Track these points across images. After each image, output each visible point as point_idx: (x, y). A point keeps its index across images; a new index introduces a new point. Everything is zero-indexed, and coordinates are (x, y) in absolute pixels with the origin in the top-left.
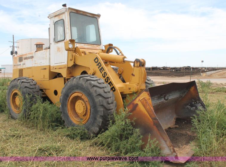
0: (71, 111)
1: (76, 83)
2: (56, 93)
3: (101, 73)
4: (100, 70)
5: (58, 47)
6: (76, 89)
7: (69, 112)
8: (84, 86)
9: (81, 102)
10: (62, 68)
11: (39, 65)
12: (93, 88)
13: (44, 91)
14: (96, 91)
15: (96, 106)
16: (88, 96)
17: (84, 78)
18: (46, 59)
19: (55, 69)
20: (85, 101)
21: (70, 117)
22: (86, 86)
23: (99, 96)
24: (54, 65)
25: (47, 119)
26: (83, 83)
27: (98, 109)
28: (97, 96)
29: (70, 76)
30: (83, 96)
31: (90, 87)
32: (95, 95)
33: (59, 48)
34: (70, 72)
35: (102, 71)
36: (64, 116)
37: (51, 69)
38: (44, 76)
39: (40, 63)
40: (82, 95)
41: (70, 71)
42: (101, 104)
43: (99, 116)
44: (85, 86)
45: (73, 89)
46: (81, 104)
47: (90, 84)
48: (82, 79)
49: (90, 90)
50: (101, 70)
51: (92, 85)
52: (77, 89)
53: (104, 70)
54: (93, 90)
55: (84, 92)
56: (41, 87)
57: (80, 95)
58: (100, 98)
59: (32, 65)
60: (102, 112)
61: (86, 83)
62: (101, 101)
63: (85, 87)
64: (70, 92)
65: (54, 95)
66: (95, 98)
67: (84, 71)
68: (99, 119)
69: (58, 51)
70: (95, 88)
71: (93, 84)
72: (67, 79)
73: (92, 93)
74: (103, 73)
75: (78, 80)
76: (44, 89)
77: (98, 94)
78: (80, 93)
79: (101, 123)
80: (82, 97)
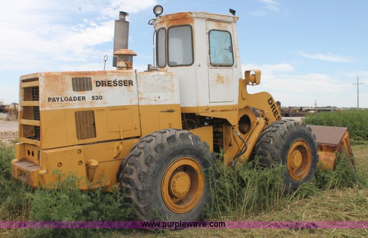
1: (298, 130)
3: (275, 117)
4: (274, 114)
5: (218, 74)
6: (297, 138)
10: (227, 111)
11: (154, 103)
18: (172, 91)
19: (213, 111)
24: (209, 105)
33: (221, 77)
35: (277, 115)
38: (170, 125)
39: (157, 99)
44: (306, 131)
52: (299, 136)
55: (305, 139)
59: (131, 101)
67: (245, 115)
69: (218, 81)
78: (302, 141)
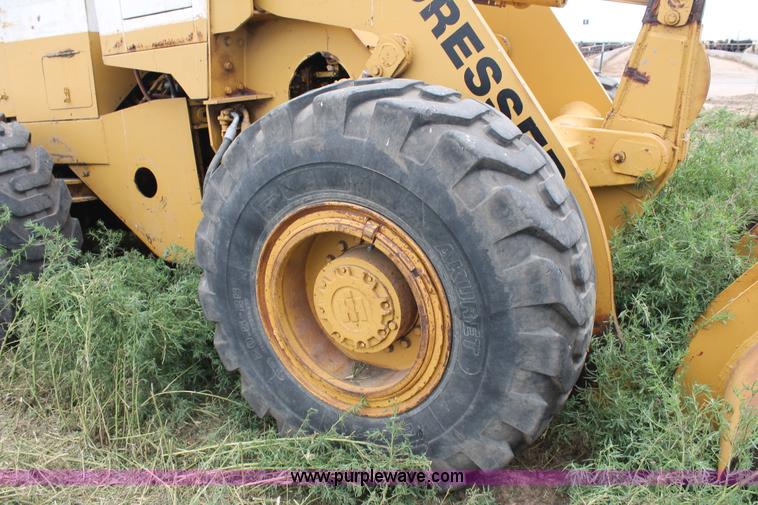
0: (284, 323)
1: (321, 145)
2: (146, 182)
3: (458, 63)
4: (447, 46)
6: (319, 187)
7: (270, 329)
8: (393, 165)
9: (359, 273)
10: (172, 44)
11: (32, 35)
12: (472, 180)
13: (80, 175)
14: (501, 205)
15: (503, 313)
16: (434, 238)
17: (392, 106)
19: (133, 48)
20: (406, 273)
21: (282, 359)
22: (410, 164)
23: (528, 242)
25: (129, 375)
26: (388, 146)
27: (522, 333)
28: (513, 242)
29: (228, 90)
30: (388, 232)
31: (444, 173)
32: (491, 230)
34: (227, 65)
35: (467, 53)
36: (237, 347)
37: (104, 51)
38: (67, 92)
39: (36, 24)
40: (378, 230)
41: (225, 58)
42: (551, 299)
43: (521, 375)
44: (404, 168)
45: (299, 188)
46: (368, 287)
47: (452, 152)
48: (368, 109)
49: (454, 195)
50: (457, 48)
51: (472, 162)
52: (335, 182)
53: (479, 47)
54: (474, 199)
55: (393, 207)
56: (62, 157)
57: (353, 225)
58: (535, 257)
60: (555, 355)
61: (413, 139)
62: (545, 281)
63: (403, 174)
64: (277, 206)
65: (139, 195)
66: (495, 257)
67: (318, 55)
68: (524, 396)
70: (493, 185)
71: (471, 152)
72: (211, 106)
73: (470, 219)
74: (471, 62)
75: (337, 123)
76: (80, 165)
77: (520, 227)
78: (357, 212)
79: (535, 419)
80: (377, 244)
